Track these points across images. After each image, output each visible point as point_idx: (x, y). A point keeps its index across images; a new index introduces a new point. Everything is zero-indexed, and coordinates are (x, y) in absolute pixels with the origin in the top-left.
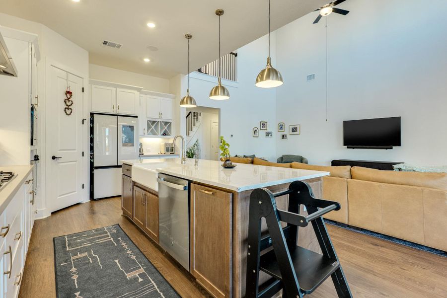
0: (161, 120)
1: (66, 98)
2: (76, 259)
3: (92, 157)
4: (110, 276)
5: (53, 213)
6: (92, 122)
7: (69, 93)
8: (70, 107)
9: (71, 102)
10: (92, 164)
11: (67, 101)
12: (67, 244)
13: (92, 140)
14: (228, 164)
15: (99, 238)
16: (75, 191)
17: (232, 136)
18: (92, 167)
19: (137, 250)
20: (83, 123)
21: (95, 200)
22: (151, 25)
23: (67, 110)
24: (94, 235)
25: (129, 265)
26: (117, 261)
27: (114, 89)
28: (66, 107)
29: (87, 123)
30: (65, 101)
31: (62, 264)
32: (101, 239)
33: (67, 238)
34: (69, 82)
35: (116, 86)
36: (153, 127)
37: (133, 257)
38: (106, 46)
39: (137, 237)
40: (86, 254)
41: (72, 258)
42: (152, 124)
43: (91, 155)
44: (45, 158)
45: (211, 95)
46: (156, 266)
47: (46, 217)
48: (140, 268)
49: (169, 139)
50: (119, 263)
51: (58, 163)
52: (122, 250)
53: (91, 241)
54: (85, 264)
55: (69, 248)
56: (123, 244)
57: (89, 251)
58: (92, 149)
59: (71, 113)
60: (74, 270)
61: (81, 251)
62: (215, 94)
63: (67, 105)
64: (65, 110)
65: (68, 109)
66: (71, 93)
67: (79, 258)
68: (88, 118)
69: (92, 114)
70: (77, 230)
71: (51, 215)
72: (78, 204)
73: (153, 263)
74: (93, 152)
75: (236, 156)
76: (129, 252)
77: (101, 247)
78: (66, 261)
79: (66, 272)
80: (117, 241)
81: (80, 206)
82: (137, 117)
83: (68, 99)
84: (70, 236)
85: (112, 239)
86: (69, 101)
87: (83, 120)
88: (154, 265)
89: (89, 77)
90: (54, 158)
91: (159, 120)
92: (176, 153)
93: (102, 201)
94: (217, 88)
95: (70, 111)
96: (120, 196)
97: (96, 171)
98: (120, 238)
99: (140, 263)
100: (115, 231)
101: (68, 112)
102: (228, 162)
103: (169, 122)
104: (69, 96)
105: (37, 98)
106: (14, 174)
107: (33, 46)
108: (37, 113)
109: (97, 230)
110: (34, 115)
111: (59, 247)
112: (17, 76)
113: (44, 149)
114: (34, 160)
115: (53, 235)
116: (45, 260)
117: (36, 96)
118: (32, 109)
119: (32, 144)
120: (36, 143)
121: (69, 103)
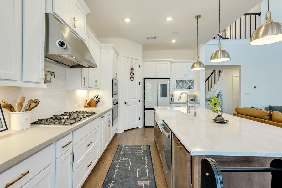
0: (186, 79)
2: (121, 161)
4: (130, 178)
5: (125, 131)
6: (144, 83)
7: (132, 69)
9: (133, 74)
10: (144, 106)
11: (131, 73)
12: (122, 150)
13: (144, 93)
14: (219, 119)
15: (137, 151)
16: (136, 121)
17: (255, 87)
18: (145, 109)
19: (151, 167)
20: (139, 85)
21: (146, 127)
22: (169, 19)
24: (135, 149)
25: (143, 176)
26: (138, 170)
27: (155, 63)
29: (142, 84)
31: (115, 161)
32: (138, 153)
34: (132, 63)
35: (157, 61)
36: (190, 84)
37: (147, 171)
38: (149, 40)
39: (156, 158)
40: (126, 159)
41: (121, 159)
42: (189, 82)
43: (144, 102)
44: (121, 104)
45: (211, 59)
46: (157, 184)
47: (122, 132)
48: (147, 180)
49: (193, 91)
50: (138, 172)
51: (127, 106)
52: (144, 164)
53: (132, 152)
54: (123, 166)
55: (122, 153)
56: (146, 160)
57: (129, 158)
58: (144, 98)
60: (118, 166)
61: (126, 156)
62: (215, 58)
65: (132, 77)
67: (123, 161)
68: (142, 81)
69: (144, 79)
70: (130, 144)
71: (124, 131)
72: (137, 128)
73: (156, 181)
75: (253, 107)
76: (147, 166)
77: (135, 157)
78: (117, 160)
79: (114, 166)
80: (144, 156)
81: (138, 130)
82: (169, 78)
83: (132, 73)
84: (125, 146)
85: (142, 154)
87: (139, 83)
88: (156, 182)
89: (143, 59)
90: (125, 103)
91: (185, 79)
92: (197, 101)
93: (148, 128)
94: (217, 52)
95: (133, 78)
97: (146, 111)
98: (146, 155)
99: (149, 177)
100: (146, 149)
101: (132, 79)
102: (219, 118)
103: (192, 80)
104: (132, 71)
105: (116, 74)
106: (95, 113)
107: (113, 50)
108: (118, 81)
109: (138, 146)
110: (113, 83)
111: (118, 151)
112: (97, 68)
113: (121, 99)
114: (114, 105)
115: (120, 143)
116: (111, 156)
117: (115, 73)
118: (112, 80)
119: (112, 97)
120: (118, 96)
121: (132, 75)
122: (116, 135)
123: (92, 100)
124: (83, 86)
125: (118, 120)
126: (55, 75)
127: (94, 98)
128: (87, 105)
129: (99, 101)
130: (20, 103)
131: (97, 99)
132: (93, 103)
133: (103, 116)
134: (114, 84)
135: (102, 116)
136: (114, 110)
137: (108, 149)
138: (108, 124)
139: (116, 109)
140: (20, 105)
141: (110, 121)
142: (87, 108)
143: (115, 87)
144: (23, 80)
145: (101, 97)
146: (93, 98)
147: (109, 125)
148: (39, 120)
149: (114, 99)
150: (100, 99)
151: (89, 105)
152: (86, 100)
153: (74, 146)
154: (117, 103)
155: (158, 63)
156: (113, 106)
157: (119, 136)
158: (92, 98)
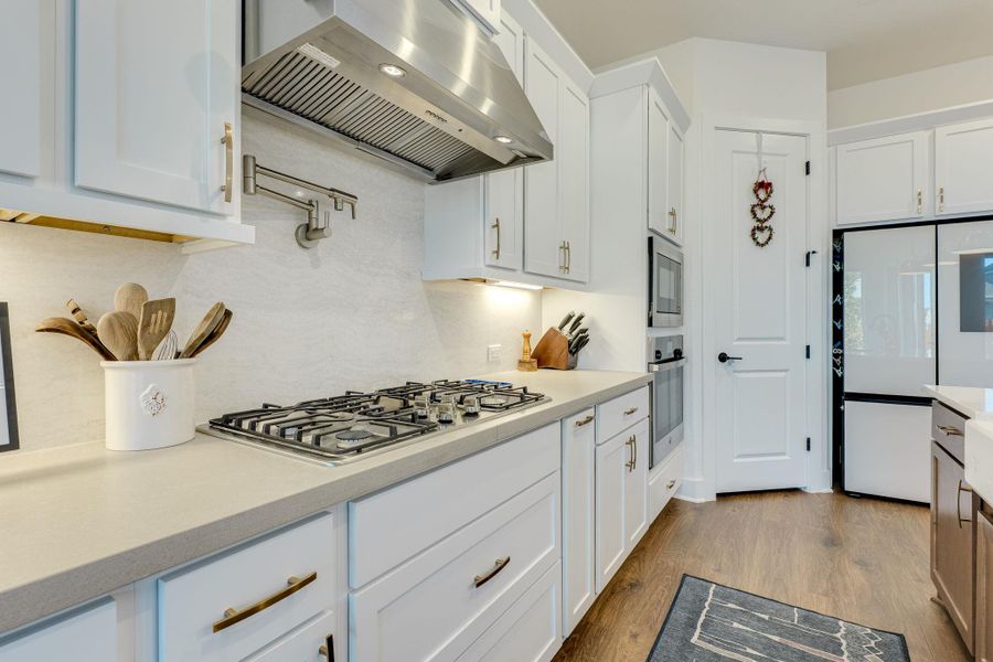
1: (756, 201)
3: (838, 361)
5: (721, 496)
6: (838, 256)
7: (764, 186)
8: (764, 225)
9: (768, 211)
10: (838, 382)
11: (757, 209)
12: (702, 618)
13: (838, 312)
16: (783, 454)
18: (839, 395)
20: (808, 264)
21: (848, 494)
23: (758, 234)
27: (922, 135)
28: (756, 224)
29: (823, 266)
30: (753, 212)
33: (715, 594)
34: (764, 157)
43: (836, 356)
44: (699, 361)
47: (702, 500)
51: (735, 372)
53: (771, 652)
55: (700, 638)
58: (838, 336)
59: (770, 238)
63: (759, 220)
64: (753, 234)
65: (761, 229)
66: (770, 184)
68: (825, 246)
69: (838, 235)
70: (751, 584)
71: (714, 499)
72: (793, 491)
74: (842, 347)
81: (796, 500)
84: (725, 593)
86: (763, 208)
87: (808, 256)
89: (829, 128)
90: (723, 358)
93: (870, 506)
95: (766, 233)
96: (927, 506)
97: (849, 407)
101: (761, 237)
104: (763, 196)
105: (672, 214)
106: (538, 398)
107: (652, 89)
108: (684, 251)
109: (809, 617)
110: (655, 255)
111: (680, 615)
112: (551, 158)
113: (699, 336)
114: (656, 363)
115: (688, 564)
116: (635, 636)
117: (668, 210)
118: (650, 240)
119: (650, 324)
120: (681, 323)
121: (761, 215)
122: (672, 509)
123: (552, 334)
124: (492, 260)
125: (681, 437)
126: (356, 206)
127: (561, 328)
128: (527, 358)
129: (581, 342)
130: (116, 315)
131: (574, 333)
132: (559, 350)
133: (590, 413)
134: (659, 259)
135: (582, 417)
136: (662, 389)
137: (624, 584)
138: (624, 458)
139: (674, 382)
140: (117, 327)
141: (632, 441)
142: (529, 370)
143: (664, 276)
144: (77, 184)
145: (593, 322)
146: (557, 325)
147: (632, 464)
148: (266, 406)
149: (657, 333)
150: (591, 335)
151: (541, 358)
152: (527, 337)
153: (357, 595)
154: (678, 355)
155: (941, 131)
156: (656, 368)
157: (688, 518)
158: (552, 329)
